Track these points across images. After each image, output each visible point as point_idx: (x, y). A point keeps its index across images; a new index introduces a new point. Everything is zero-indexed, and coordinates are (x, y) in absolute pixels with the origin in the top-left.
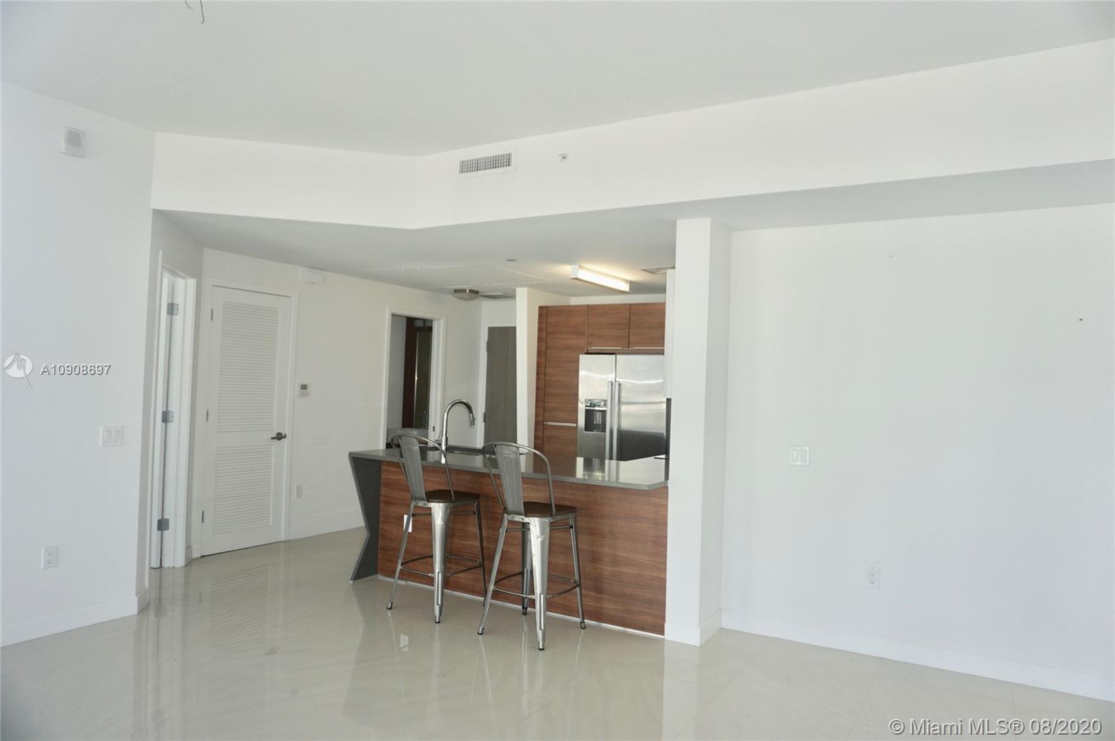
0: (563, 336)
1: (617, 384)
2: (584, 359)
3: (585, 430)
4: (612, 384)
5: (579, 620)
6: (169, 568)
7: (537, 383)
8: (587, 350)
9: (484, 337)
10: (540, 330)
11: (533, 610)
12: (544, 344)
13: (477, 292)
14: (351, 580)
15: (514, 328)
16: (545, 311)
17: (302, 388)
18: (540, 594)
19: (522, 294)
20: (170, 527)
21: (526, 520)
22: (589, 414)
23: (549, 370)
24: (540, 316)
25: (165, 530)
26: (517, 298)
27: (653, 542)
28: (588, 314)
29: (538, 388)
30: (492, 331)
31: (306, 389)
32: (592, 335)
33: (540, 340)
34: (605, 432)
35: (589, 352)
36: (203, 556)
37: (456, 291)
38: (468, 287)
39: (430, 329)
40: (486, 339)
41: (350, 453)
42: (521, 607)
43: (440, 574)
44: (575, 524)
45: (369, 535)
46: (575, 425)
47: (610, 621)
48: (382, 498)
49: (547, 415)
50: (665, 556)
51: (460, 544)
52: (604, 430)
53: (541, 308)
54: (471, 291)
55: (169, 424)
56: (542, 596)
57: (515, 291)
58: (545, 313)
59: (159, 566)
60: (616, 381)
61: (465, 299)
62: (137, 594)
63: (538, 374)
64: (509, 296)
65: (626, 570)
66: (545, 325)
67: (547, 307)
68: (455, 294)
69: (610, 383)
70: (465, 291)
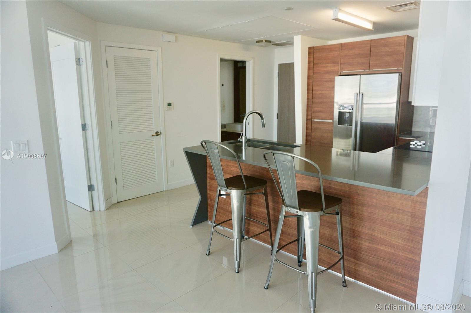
0: (324, 65)
1: (361, 94)
2: (338, 79)
3: (338, 125)
4: (357, 95)
5: (340, 275)
6: (97, 211)
7: (308, 96)
8: (340, 73)
9: (276, 70)
10: (309, 62)
11: (305, 260)
12: (312, 71)
13: (270, 42)
14: (191, 225)
15: (293, 64)
16: (312, 50)
17: (168, 106)
18: (312, 273)
19: (298, 40)
20: (95, 189)
21: (300, 213)
22: (341, 114)
23: (315, 88)
24: (309, 53)
25: (93, 191)
26: (295, 43)
27: (410, 231)
28: (341, 50)
29: (308, 99)
30: (280, 66)
31: (171, 105)
32: (344, 63)
33: (309, 69)
34: (352, 125)
35: (341, 74)
36: (118, 202)
37: (257, 42)
38: (264, 38)
39: (244, 68)
40: (278, 71)
41: (184, 149)
42: (297, 257)
43: (238, 240)
44: (341, 211)
45: (201, 198)
46: (332, 121)
47: (366, 281)
48: (208, 175)
49: (314, 115)
50: (421, 244)
51: (256, 210)
52: (351, 124)
53: (310, 48)
54: (266, 41)
55: (87, 131)
56: (313, 273)
57: (293, 38)
58: (312, 51)
59: (92, 210)
60: (360, 93)
61: (263, 46)
62: (56, 241)
63: (308, 90)
64: (289, 43)
65: (382, 248)
66: (312, 59)
67: (314, 47)
68: (258, 44)
69: (356, 94)
70: (262, 41)
